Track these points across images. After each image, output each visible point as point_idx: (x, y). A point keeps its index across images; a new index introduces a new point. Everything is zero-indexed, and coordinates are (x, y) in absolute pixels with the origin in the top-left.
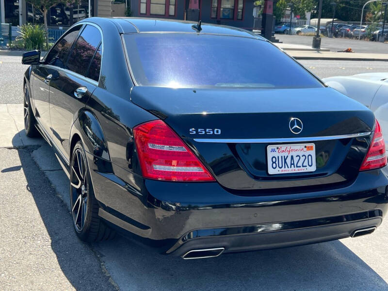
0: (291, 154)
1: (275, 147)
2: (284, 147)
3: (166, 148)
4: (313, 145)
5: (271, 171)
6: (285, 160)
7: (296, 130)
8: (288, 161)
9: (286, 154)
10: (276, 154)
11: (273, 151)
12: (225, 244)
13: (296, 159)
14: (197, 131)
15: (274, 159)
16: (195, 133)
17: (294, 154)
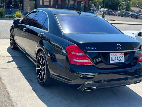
1: (112, 54)
2: (115, 54)
3: (77, 54)
4: (124, 53)
5: (111, 62)
6: (115, 58)
7: (119, 48)
9: (115, 56)
10: (112, 56)
11: (111, 55)
12: (97, 86)
13: (118, 58)
14: (88, 48)
15: (112, 58)
16: (87, 49)
17: (118, 56)
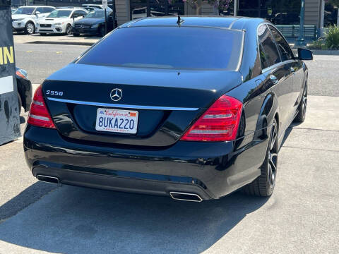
0: (117, 117)
1: (103, 110)
2: (110, 111)
4: (137, 113)
5: (98, 128)
6: (110, 121)
7: (116, 98)
8: (113, 122)
9: (112, 117)
10: (103, 116)
11: (101, 112)
13: (119, 122)
14: (50, 92)
15: (101, 120)
16: (48, 93)
17: (119, 117)
